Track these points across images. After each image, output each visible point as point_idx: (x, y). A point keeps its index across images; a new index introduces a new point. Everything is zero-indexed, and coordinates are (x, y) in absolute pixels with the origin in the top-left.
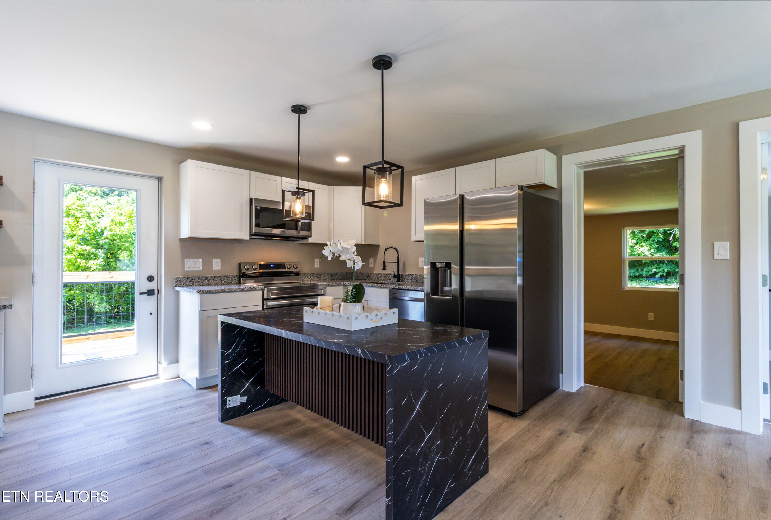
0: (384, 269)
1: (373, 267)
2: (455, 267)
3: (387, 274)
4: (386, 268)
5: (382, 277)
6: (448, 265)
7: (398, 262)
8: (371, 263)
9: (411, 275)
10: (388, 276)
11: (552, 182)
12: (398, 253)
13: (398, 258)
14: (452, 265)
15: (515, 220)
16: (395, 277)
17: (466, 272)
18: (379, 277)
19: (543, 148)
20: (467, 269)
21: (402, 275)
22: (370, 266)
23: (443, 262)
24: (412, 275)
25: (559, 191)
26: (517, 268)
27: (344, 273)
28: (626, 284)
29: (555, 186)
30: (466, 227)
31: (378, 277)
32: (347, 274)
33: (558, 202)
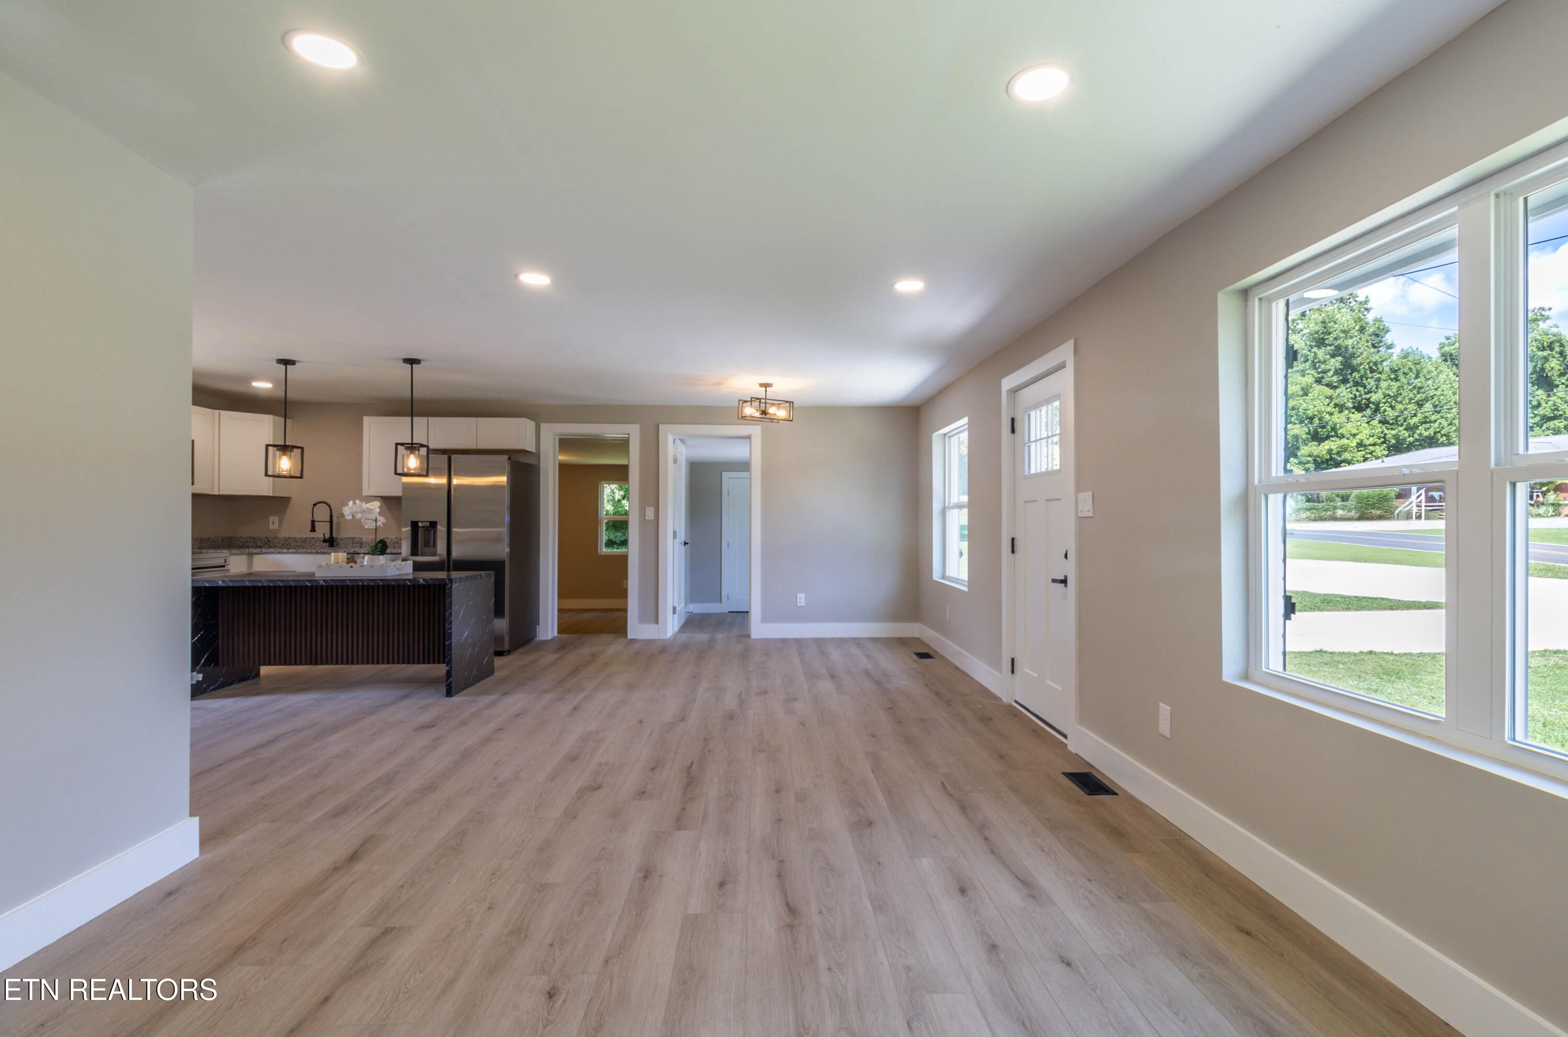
0: (313, 529)
1: (277, 528)
2: (441, 529)
3: (307, 538)
4: (316, 529)
5: (297, 542)
6: (433, 525)
7: (331, 521)
8: (273, 523)
9: (351, 538)
10: (310, 540)
11: (531, 447)
12: (330, 507)
13: (331, 516)
14: (438, 526)
15: (503, 479)
16: (325, 541)
17: (454, 537)
18: (291, 543)
19: (524, 417)
20: (455, 531)
21: (337, 538)
22: (271, 527)
23: (427, 522)
24: (353, 538)
25: (537, 455)
26: (506, 530)
27: (219, 539)
28: (601, 549)
29: (534, 451)
30: (455, 481)
31: (289, 543)
32: (222, 539)
33: (537, 466)
